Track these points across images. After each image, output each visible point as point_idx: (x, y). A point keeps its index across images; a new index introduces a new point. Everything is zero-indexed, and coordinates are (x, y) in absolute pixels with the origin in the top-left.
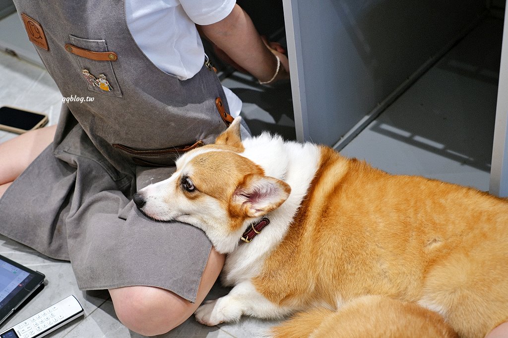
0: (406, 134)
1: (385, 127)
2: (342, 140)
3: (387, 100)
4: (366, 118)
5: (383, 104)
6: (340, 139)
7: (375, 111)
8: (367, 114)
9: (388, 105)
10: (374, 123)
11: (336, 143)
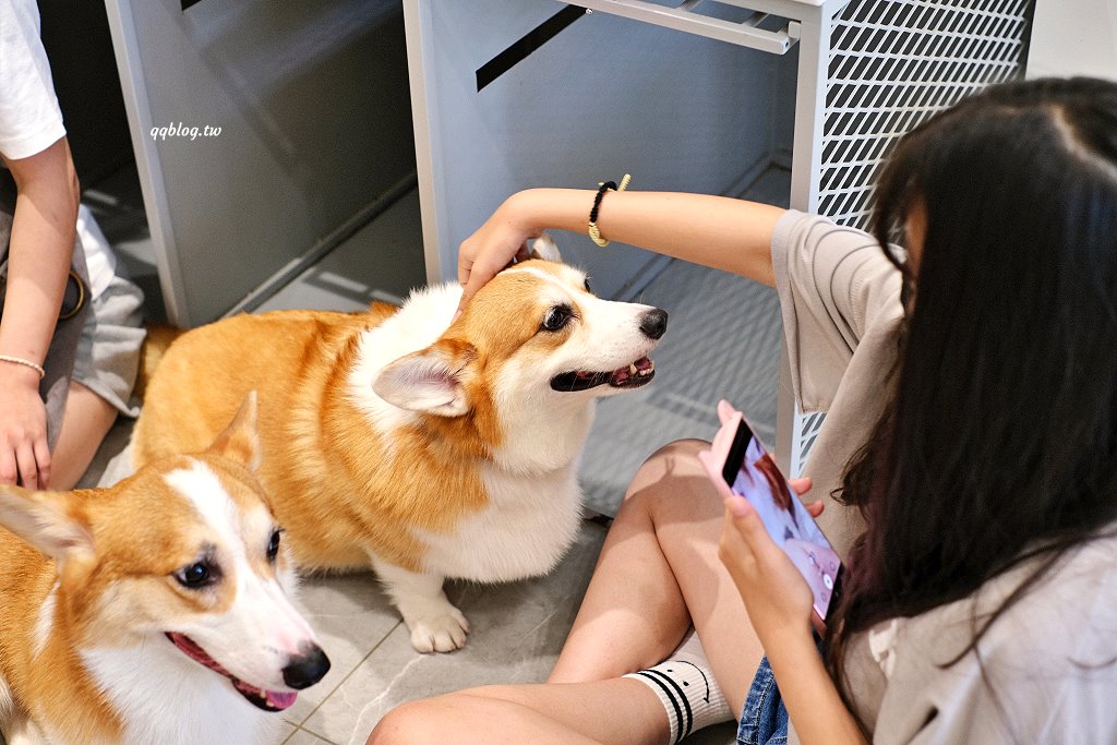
0: (360, 288)
1: (328, 277)
2: (251, 297)
3: (336, 233)
4: (296, 262)
5: (327, 239)
6: (246, 296)
7: (312, 251)
8: (299, 256)
9: (339, 243)
10: (310, 271)
11: (238, 302)
